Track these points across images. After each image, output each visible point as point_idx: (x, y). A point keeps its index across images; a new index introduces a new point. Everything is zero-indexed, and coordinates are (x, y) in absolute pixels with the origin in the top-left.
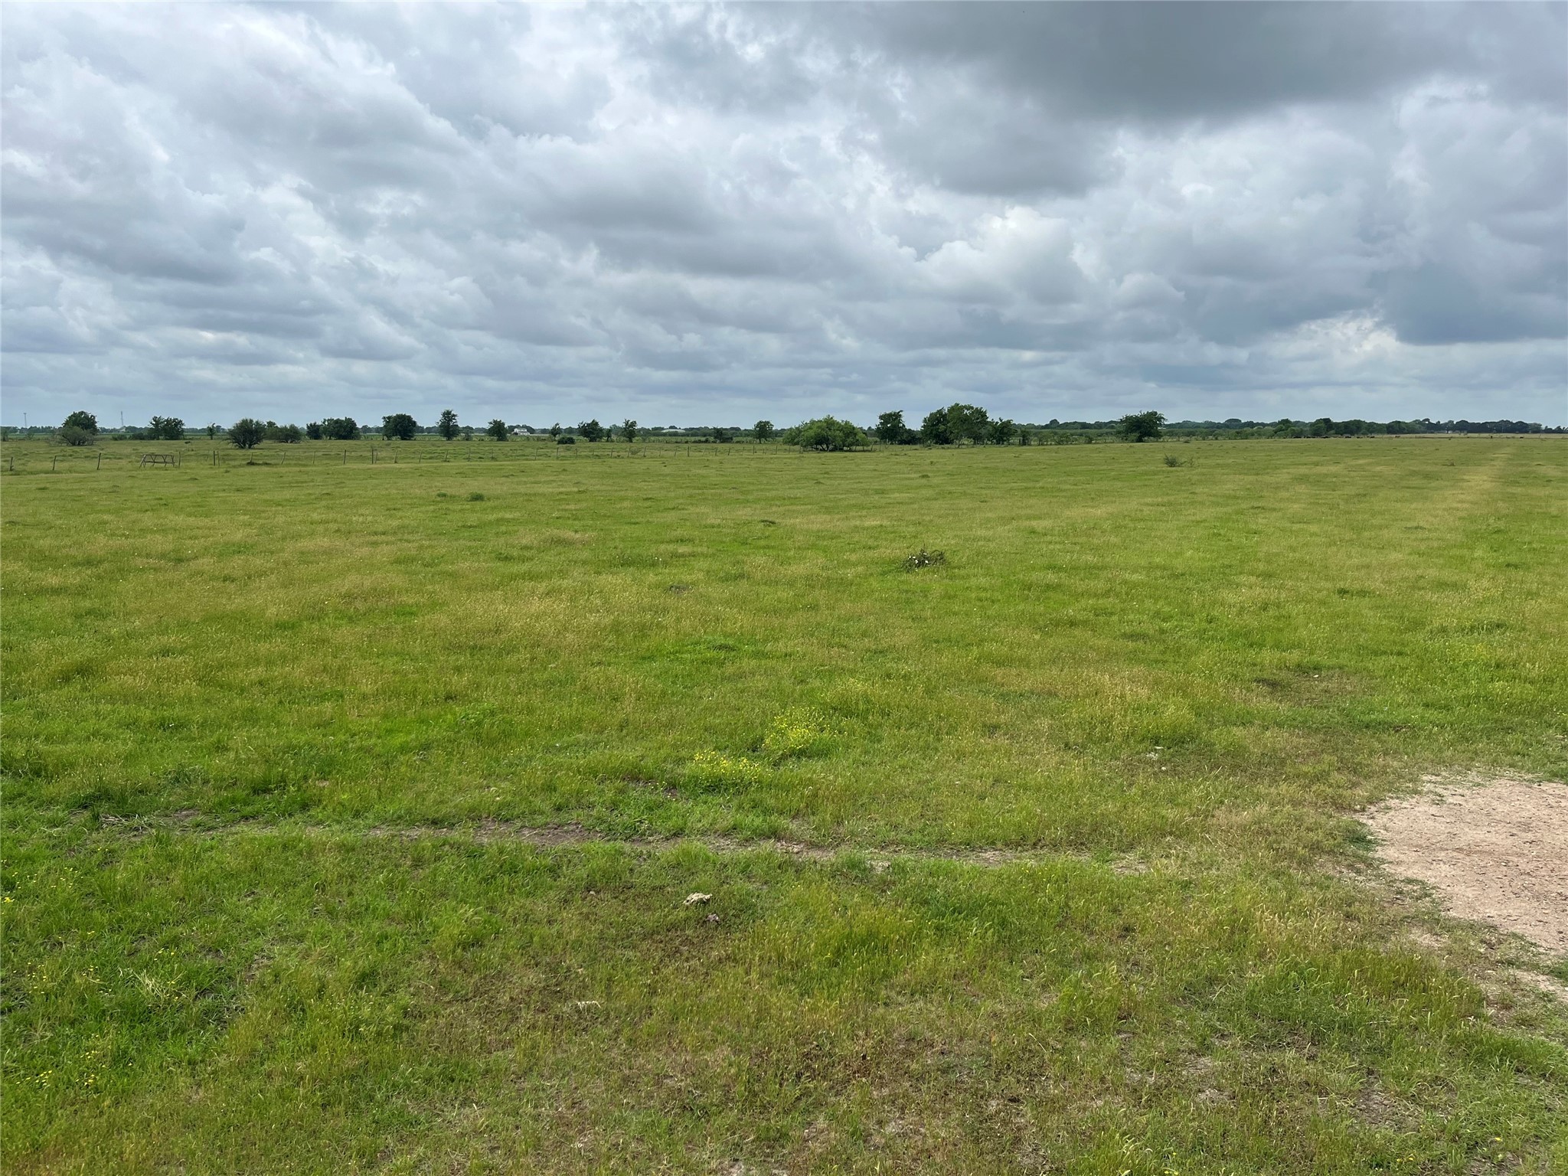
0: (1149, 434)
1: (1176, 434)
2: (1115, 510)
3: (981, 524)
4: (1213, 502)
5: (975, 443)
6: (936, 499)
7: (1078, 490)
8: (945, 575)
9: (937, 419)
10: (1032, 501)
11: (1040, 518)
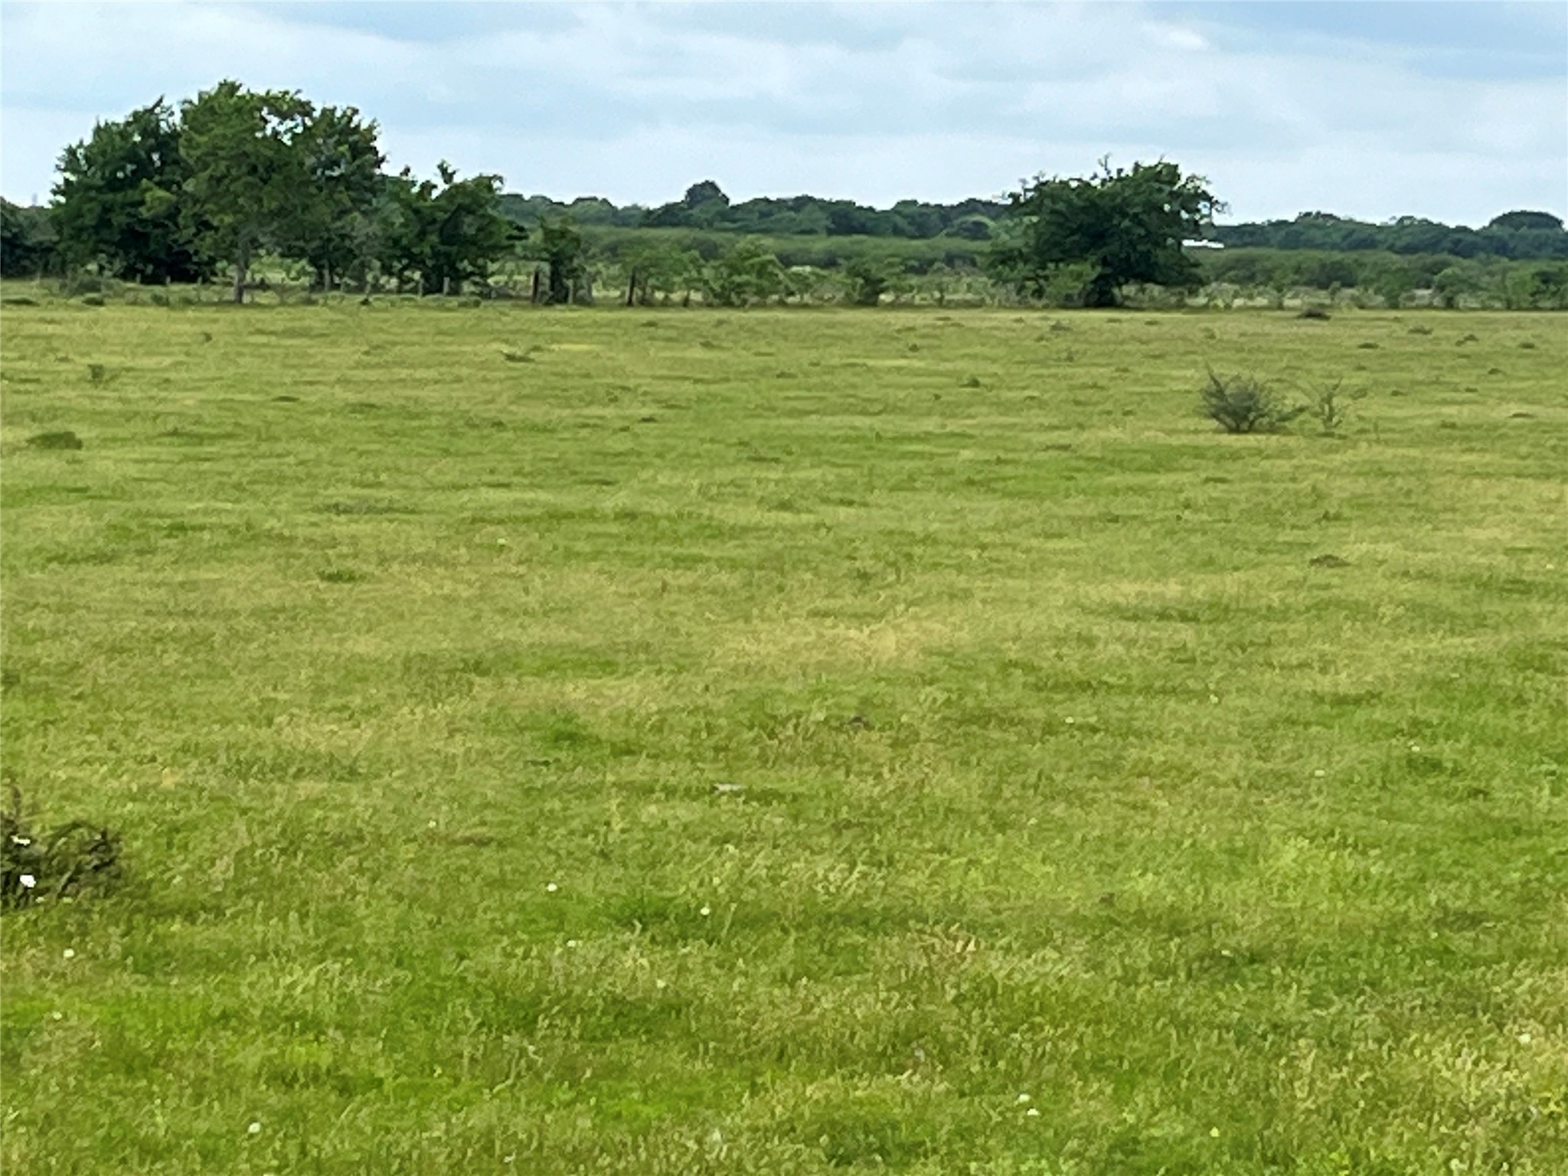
0: (1145, 273)
1: (1268, 276)
2: (964, 636)
3: (320, 691)
4: (1416, 608)
5: (318, 285)
6: (103, 558)
7: (791, 531)
8: (116, 949)
9: (132, 155)
10: (579, 581)
11: (608, 667)
